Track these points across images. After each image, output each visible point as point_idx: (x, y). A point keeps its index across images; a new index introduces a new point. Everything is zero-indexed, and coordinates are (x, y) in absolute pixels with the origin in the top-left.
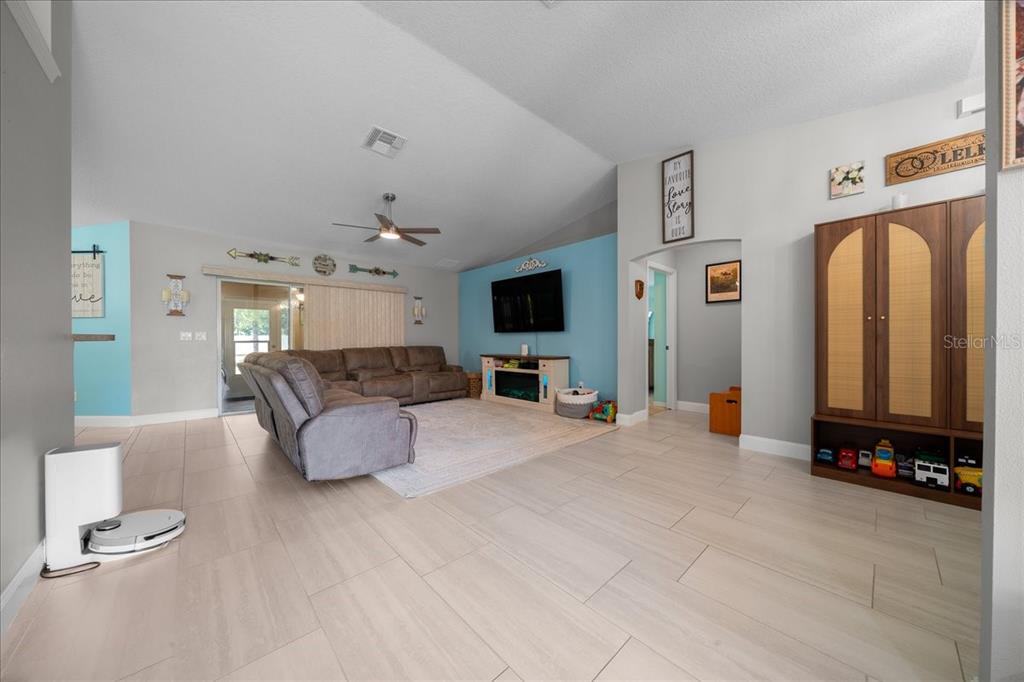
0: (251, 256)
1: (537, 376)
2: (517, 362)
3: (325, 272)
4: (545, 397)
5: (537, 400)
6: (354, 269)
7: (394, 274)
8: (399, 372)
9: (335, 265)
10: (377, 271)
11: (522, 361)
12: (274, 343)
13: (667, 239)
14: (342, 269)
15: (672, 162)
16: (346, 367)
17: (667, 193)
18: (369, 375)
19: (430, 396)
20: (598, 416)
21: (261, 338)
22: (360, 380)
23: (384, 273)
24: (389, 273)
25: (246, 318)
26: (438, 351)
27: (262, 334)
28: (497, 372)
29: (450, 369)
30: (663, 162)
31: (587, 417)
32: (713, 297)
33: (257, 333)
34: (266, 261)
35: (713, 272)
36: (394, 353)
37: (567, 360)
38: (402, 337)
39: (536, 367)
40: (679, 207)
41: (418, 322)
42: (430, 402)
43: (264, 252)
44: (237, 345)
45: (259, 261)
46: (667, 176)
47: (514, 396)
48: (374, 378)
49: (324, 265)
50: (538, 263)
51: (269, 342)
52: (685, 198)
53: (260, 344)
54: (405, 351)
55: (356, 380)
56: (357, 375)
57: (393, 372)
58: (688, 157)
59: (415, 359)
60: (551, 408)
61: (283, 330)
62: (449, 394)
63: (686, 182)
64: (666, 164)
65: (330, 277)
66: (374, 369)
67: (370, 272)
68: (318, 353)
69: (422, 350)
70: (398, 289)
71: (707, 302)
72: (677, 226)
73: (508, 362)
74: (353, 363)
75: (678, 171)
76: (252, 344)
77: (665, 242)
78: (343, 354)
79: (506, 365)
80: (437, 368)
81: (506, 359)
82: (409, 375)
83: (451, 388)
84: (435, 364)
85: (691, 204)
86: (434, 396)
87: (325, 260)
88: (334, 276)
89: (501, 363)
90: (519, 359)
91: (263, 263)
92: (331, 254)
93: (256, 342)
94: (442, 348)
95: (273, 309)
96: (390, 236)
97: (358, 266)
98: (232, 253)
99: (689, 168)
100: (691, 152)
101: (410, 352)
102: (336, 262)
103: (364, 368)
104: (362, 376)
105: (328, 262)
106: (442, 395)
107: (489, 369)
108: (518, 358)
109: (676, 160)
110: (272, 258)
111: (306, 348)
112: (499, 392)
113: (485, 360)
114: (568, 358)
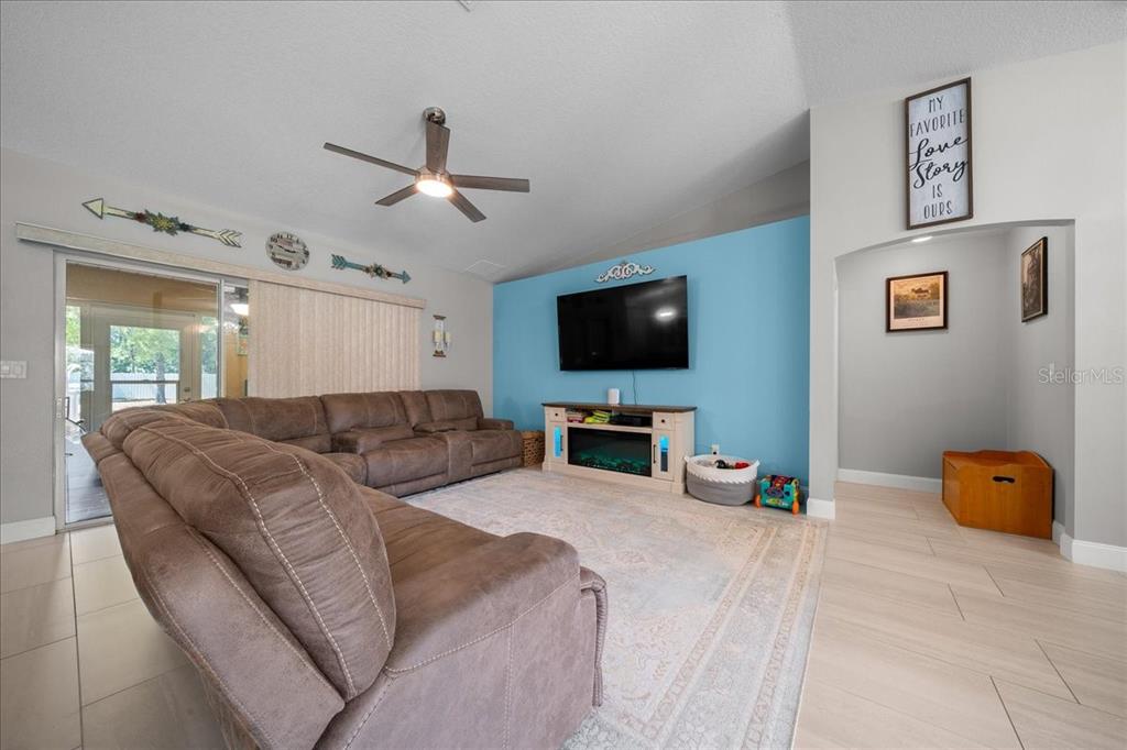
0: (140, 217)
1: (649, 436)
2: (606, 415)
3: (289, 264)
4: (664, 468)
5: (647, 472)
6: (339, 262)
7: (405, 277)
8: (420, 432)
9: (307, 253)
10: (378, 271)
11: (613, 414)
12: (188, 385)
13: (913, 223)
14: (320, 261)
15: (925, 100)
16: (329, 426)
17: (913, 148)
18: (376, 440)
19: (473, 469)
20: (770, 501)
21: (168, 377)
22: (361, 450)
23: (389, 274)
24: (396, 276)
25: (145, 349)
26: (472, 398)
27: (171, 371)
28: (570, 429)
29: (494, 425)
30: (908, 99)
31: (751, 502)
32: (896, 323)
33: (162, 370)
34: (171, 231)
35: (900, 289)
36: (408, 402)
37: (693, 413)
38: (416, 378)
39: (647, 422)
40: (938, 171)
41: (439, 354)
42: (470, 479)
43: (168, 214)
44: (114, 385)
45: (157, 229)
46: (914, 120)
47: (602, 466)
48: (386, 445)
49: (286, 251)
50: (637, 268)
51: (178, 383)
52: (955, 155)
53: (167, 386)
54: (424, 397)
55: (352, 450)
56: (356, 443)
57: (411, 433)
58: (959, 91)
59: (440, 410)
60: (679, 486)
61: (203, 367)
62: (498, 465)
63: (957, 130)
64: (911, 103)
65: (298, 272)
66: (379, 428)
67: (367, 270)
68: (278, 402)
69: (450, 395)
70: (412, 302)
71: (889, 330)
72: (937, 201)
73: (591, 415)
74: (341, 420)
75: (938, 113)
76: (155, 386)
77: (909, 227)
78: (323, 404)
79: (589, 420)
80: (472, 423)
81: (588, 411)
82: (441, 439)
83: (501, 455)
84: (469, 417)
85: (967, 166)
86: (479, 469)
87: (290, 244)
88: (305, 271)
89: (579, 416)
90: (610, 411)
91: (164, 235)
92: (300, 233)
93: (161, 382)
94: (475, 393)
95: (187, 329)
96: (435, 189)
97: (348, 259)
98: (96, 207)
99: (964, 107)
100: (967, 82)
101: (431, 399)
102: (309, 249)
103: (360, 426)
104: (363, 443)
105: (295, 247)
106: (489, 467)
107: (556, 427)
108: (607, 409)
109: (933, 96)
110: (185, 228)
111: (252, 393)
112: (573, 460)
113: (550, 412)
114: (694, 409)
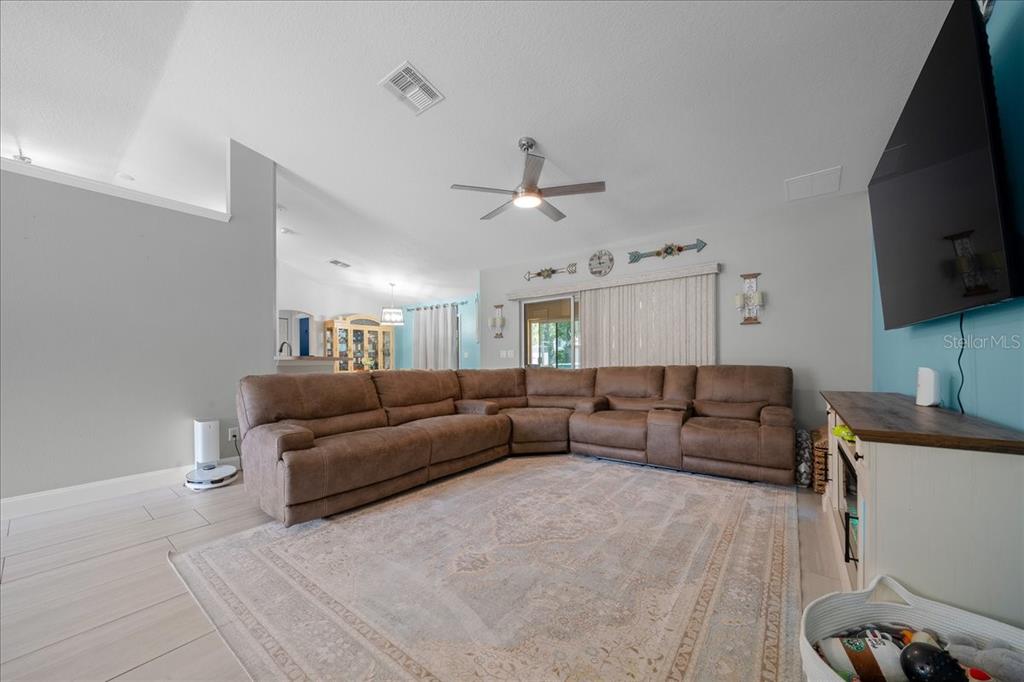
0: (539, 275)
3: (600, 272)
6: (635, 258)
7: (699, 246)
14: (622, 260)
19: (685, 461)
24: (690, 247)
34: (549, 277)
36: (669, 376)
41: (749, 321)
43: (548, 267)
49: (599, 264)
54: (693, 373)
62: (733, 468)
65: (608, 276)
66: (629, 398)
67: (658, 254)
69: (727, 373)
70: (700, 270)
74: (601, 387)
78: (596, 374)
82: (647, 415)
86: (694, 463)
87: (601, 257)
88: (612, 273)
97: (643, 252)
101: (701, 376)
102: (614, 256)
103: (614, 395)
105: (605, 258)
106: (714, 466)
110: (554, 272)
